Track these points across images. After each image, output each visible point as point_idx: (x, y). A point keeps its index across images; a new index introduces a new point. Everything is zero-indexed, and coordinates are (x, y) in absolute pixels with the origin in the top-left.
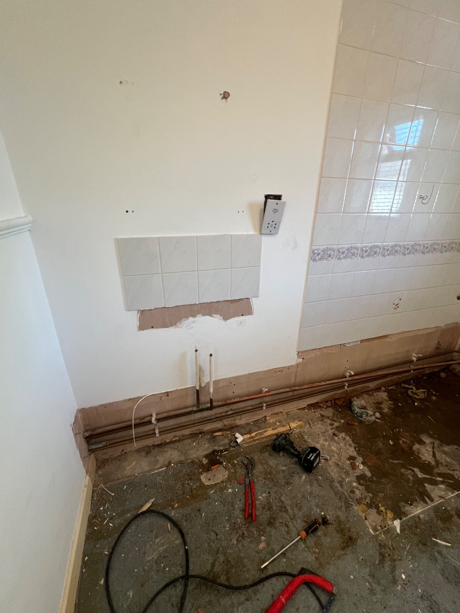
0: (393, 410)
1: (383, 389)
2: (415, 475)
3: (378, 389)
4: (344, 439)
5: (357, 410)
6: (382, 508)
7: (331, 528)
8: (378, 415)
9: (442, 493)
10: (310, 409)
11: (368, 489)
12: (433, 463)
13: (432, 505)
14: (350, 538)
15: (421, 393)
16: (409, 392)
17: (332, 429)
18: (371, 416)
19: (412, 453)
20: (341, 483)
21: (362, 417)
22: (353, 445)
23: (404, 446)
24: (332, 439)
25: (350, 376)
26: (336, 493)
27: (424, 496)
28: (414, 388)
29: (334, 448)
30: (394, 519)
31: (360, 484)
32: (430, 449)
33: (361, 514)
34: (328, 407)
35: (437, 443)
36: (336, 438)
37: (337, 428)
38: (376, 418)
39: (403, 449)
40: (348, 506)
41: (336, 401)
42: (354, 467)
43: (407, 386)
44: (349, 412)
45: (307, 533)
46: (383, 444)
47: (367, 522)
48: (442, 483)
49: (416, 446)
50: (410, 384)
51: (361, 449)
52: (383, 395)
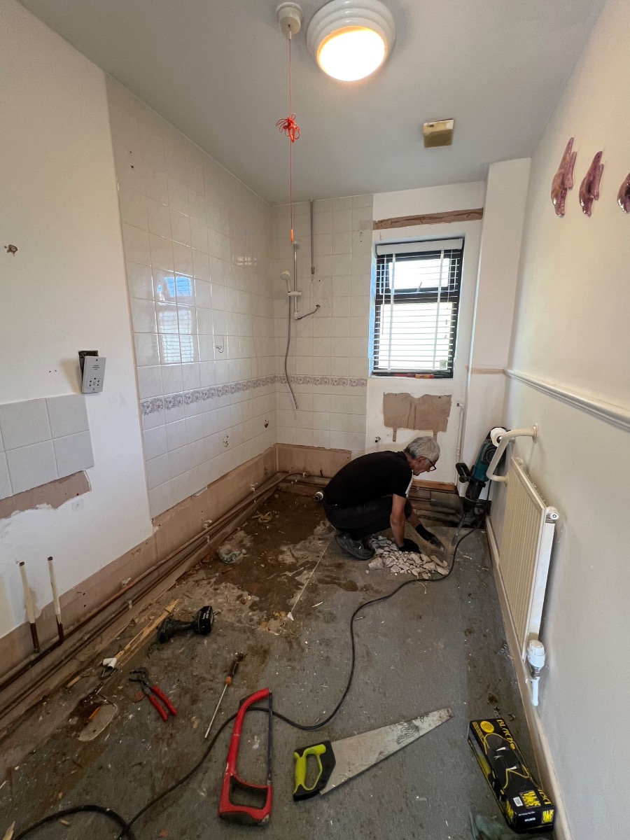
0: (253, 541)
1: (239, 528)
2: (288, 577)
3: (235, 531)
4: (226, 587)
5: (226, 557)
6: (277, 614)
7: (248, 658)
8: (244, 551)
9: (306, 576)
10: (181, 583)
11: (261, 610)
12: (294, 561)
13: (303, 588)
14: (265, 651)
15: (267, 517)
16: (260, 520)
17: (211, 587)
18: (239, 555)
19: (279, 563)
20: (239, 621)
21: (232, 560)
22: (235, 586)
23: (272, 562)
24: (216, 594)
25: (208, 527)
26: (240, 631)
27: (298, 585)
28: (262, 516)
29: (220, 600)
30: (287, 614)
31: (254, 611)
32: (289, 553)
33: (264, 630)
34: (197, 571)
35: (291, 546)
36: (219, 591)
37: (215, 583)
38: (244, 554)
39: (273, 566)
40: (253, 631)
41: (204, 561)
42: (243, 602)
43: (255, 517)
44: (220, 564)
45: (232, 676)
46: (258, 570)
47: (271, 632)
48: (304, 569)
49: (280, 557)
50: (258, 514)
51: (244, 585)
52: (241, 534)
